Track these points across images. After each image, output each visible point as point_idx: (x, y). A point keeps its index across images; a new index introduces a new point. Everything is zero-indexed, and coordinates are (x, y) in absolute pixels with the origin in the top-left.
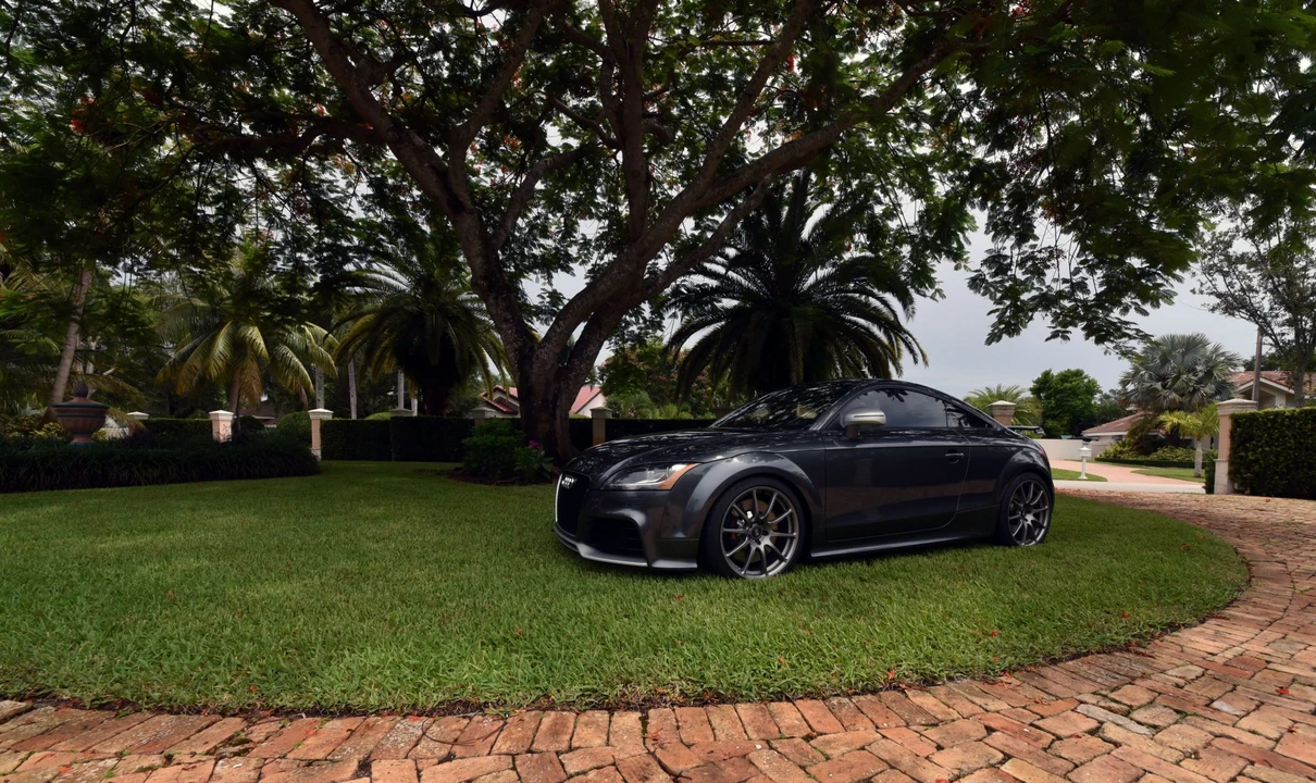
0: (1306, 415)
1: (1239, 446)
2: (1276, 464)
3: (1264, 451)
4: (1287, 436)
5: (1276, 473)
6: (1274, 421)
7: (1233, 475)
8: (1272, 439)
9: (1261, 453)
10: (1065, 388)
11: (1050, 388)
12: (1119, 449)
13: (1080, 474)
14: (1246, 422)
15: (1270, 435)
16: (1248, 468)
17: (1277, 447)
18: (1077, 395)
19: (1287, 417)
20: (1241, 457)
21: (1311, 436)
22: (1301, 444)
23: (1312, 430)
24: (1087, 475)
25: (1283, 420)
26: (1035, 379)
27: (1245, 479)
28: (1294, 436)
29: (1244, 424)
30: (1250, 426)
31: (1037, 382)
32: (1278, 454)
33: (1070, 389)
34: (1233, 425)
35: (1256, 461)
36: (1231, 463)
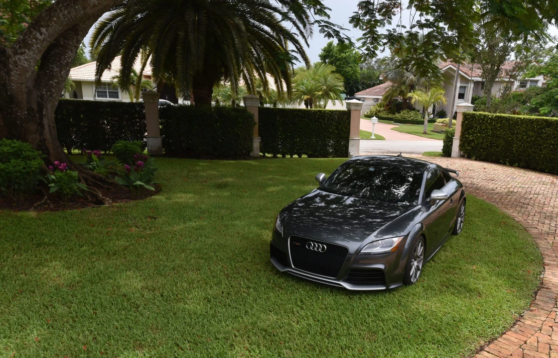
0: (498, 119)
1: (465, 131)
2: (482, 143)
3: (477, 135)
4: (488, 128)
5: (482, 148)
6: (483, 120)
7: (461, 147)
8: (481, 129)
9: (476, 137)
10: (342, 57)
11: (332, 56)
12: (378, 109)
13: (370, 134)
14: (470, 118)
15: (481, 127)
16: (469, 144)
17: (483, 134)
18: (348, 63)
19: (490, 118)
20: (466, 138)
21: (499, 130)
22: (494, 133)
23: (499, 127)
24: (375, 135)
25: (487, 120)
26: (323, 48)
27: (467, 150)
28: (492, 129)
29: (469, 119)
30: (472, 121)
31: (324, 50)
32: (483, 138)
33: (345, 58)
34: (463, 119)
35: (473, 141)
36: (461, 140)
